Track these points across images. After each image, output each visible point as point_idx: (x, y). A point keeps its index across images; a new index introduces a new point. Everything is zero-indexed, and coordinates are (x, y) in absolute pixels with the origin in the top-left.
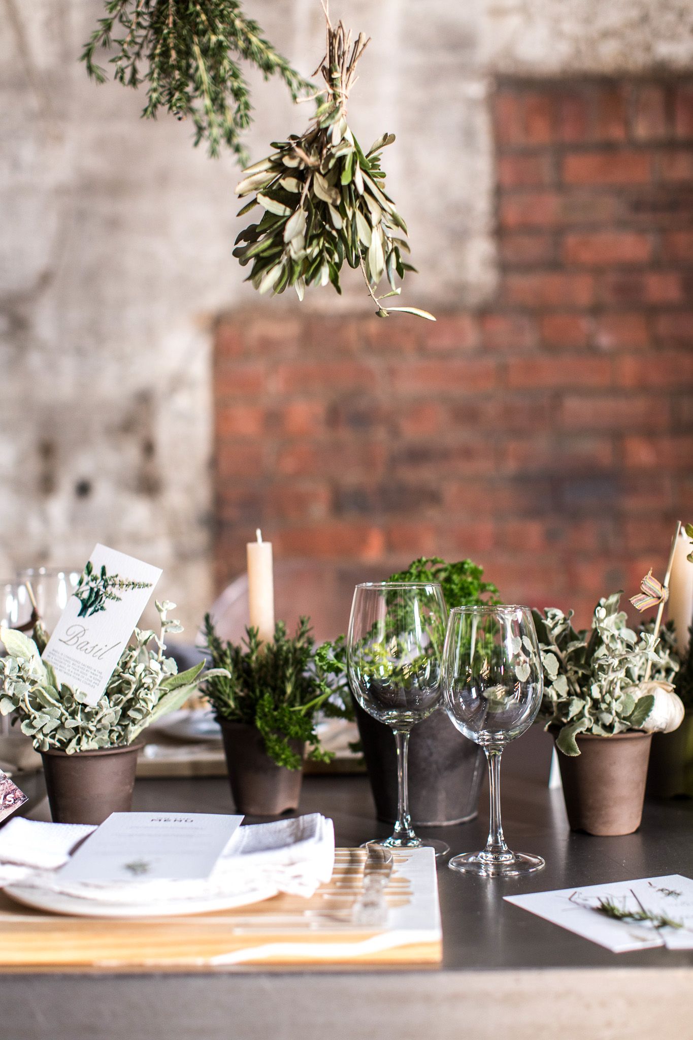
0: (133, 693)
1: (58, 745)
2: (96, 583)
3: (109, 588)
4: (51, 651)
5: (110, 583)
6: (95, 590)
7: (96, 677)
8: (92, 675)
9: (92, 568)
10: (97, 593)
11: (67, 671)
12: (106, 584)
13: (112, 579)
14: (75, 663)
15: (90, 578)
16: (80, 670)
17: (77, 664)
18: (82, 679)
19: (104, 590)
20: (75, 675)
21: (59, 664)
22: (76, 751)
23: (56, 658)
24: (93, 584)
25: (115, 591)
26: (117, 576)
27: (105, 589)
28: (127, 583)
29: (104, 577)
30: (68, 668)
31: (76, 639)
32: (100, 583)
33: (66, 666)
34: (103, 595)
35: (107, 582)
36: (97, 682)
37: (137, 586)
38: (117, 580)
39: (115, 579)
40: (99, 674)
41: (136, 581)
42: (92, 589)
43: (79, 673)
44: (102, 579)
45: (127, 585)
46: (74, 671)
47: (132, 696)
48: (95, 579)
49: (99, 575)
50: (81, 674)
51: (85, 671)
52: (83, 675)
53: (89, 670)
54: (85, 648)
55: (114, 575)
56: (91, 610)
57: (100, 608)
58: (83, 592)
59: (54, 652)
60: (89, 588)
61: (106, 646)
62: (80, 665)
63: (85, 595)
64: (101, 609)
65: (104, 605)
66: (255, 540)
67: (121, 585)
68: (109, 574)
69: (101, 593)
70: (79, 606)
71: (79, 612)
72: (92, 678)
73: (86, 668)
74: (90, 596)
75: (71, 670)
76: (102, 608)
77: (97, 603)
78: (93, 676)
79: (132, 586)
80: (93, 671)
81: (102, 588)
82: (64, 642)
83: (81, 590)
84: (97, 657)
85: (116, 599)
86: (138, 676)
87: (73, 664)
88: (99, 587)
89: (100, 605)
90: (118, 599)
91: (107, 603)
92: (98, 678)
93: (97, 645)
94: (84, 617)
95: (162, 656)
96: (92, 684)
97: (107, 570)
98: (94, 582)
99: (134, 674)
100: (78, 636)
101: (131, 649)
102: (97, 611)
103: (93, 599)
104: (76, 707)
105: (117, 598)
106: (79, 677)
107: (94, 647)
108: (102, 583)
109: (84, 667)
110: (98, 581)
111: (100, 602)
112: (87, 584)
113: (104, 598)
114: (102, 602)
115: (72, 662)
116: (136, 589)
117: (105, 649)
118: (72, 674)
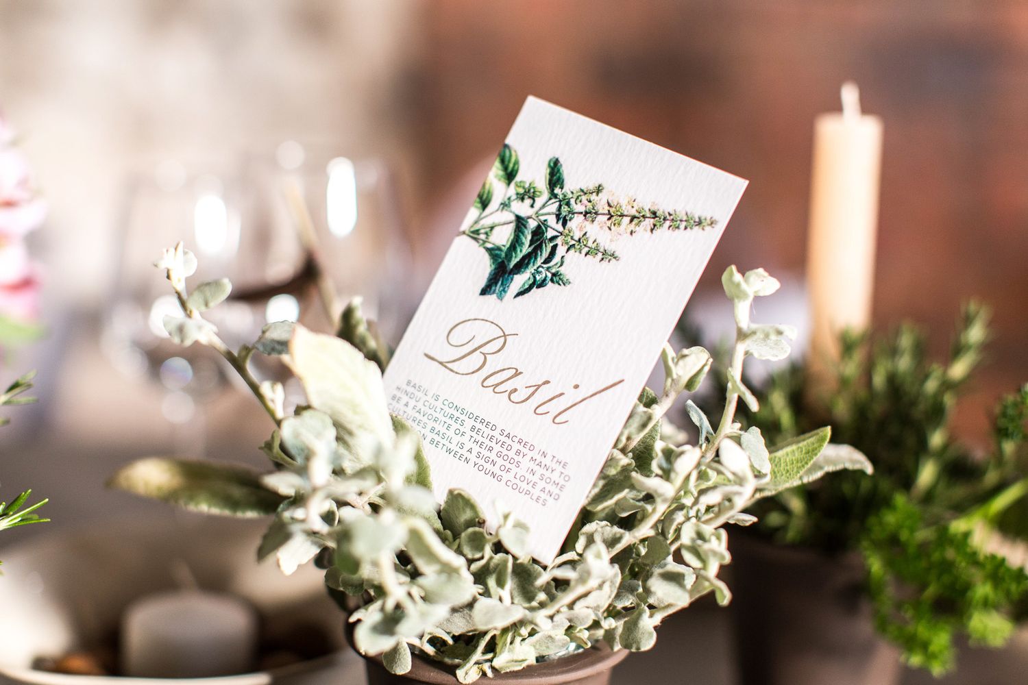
0: (655, 526)
1: (430, 650)
2: (532, 206)
3: (576, 224)
4: (404, 387)
5: (579, 208)
6: (532, 224)
7: (548, 474)
8: (536, 468)
9: (517, 163)
10: (538, 233)
11: (453, 447)
12: (565, 209)
13: (584, 198)
14: (478, 426)
15: (512, 191)
16: (497, 448)
17: (487, 431)
18: (506, 476)
19: (559, 227)
20: (481, 462)
21: (431, 424)
22: (484, 674)
23: (420, 405)
24: (523, 209)
25: (597, 232)
26: (599, 190)
27: (564, 224)
28: (633, 212)
29: (557, 190)
30: (456, 439)
31: (477, 359)
32: (544, 206)
33: (451, 433)
34: (559, 241)
35: (568, 204)
36: (555, 490)
37: (668, 223)
38: (601, 202)
39: (593, 197)
40: (559, 468)
41: (663, 208)
42: (520, 222)
43: (493, 456)
44: (553, 196)
45: (633, 218)
46: (476, 449)
47: (652, 533)
48: (528, 194)
49: (542, 184)
50: (500, 462)
51: (512, 454)
52: (508, 466)
53: (525, 451)
54: (508, 386)
55: (592, 186)
56: (520, 280)
57: (549, 275)
58: (492, 228)
59: (410, 389)
60: (513, 218)
61: (576, 387)
62: (496, 434)
63: (502, 237)
64: (552, 280)
65: (562, 270)
66: (836, 107)
67: (614, 215)
68: (572, 182)
69: (550, 234)
70: (485, 267)
71: (483, 283)
72: (537, 476)
73: (516, 446)
74: (516, 243)
75: (468, 445)
76: (556, 278)
77: (540, 261)
78: (539, 471)
79: (649, 222)
80: (539, 458)
81: (552, 220)
82: (441, 363)
83: (487, 222)
84: (550, 417)
85: (600, 256)
86: (678, 481)
87: (473, 429)
88: (542, 218)
89: (548, 269)
90: (608, 256)
91: (573, 264)
92: (555, 476)
93: (547, 382)
94: (500, 298)
95: (734, 421)
96: (536, 492)
97: (566, 171)
98: (528, 202)
99: (666, 474)
100: (485, 350)
101: (649, 401)
102: (542, 284)
103: (526, 249)
104: (491, 558)
105: (605, 253)
106: (496, 470)
107: (539, 386)
108: (553, 207)
109: (509, 441)
110: (539, 202)
111: (547, 261)
112: (505, 205)
113: (561, 251)
114: (557, 259)
115: (469, 423)
116: (663, 232)
117: (571, 396)
118: (473, 457)
